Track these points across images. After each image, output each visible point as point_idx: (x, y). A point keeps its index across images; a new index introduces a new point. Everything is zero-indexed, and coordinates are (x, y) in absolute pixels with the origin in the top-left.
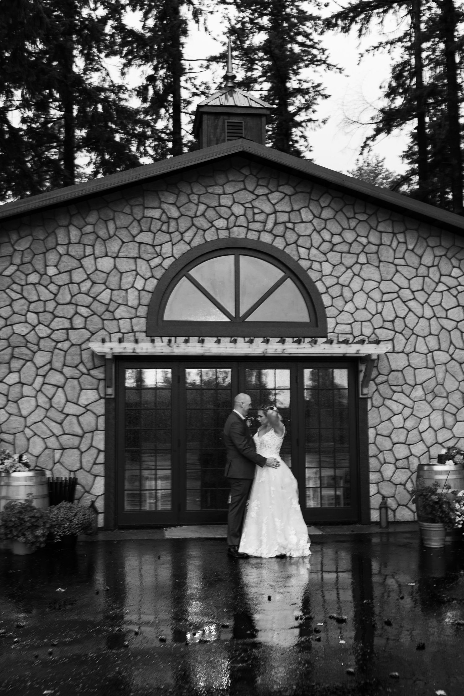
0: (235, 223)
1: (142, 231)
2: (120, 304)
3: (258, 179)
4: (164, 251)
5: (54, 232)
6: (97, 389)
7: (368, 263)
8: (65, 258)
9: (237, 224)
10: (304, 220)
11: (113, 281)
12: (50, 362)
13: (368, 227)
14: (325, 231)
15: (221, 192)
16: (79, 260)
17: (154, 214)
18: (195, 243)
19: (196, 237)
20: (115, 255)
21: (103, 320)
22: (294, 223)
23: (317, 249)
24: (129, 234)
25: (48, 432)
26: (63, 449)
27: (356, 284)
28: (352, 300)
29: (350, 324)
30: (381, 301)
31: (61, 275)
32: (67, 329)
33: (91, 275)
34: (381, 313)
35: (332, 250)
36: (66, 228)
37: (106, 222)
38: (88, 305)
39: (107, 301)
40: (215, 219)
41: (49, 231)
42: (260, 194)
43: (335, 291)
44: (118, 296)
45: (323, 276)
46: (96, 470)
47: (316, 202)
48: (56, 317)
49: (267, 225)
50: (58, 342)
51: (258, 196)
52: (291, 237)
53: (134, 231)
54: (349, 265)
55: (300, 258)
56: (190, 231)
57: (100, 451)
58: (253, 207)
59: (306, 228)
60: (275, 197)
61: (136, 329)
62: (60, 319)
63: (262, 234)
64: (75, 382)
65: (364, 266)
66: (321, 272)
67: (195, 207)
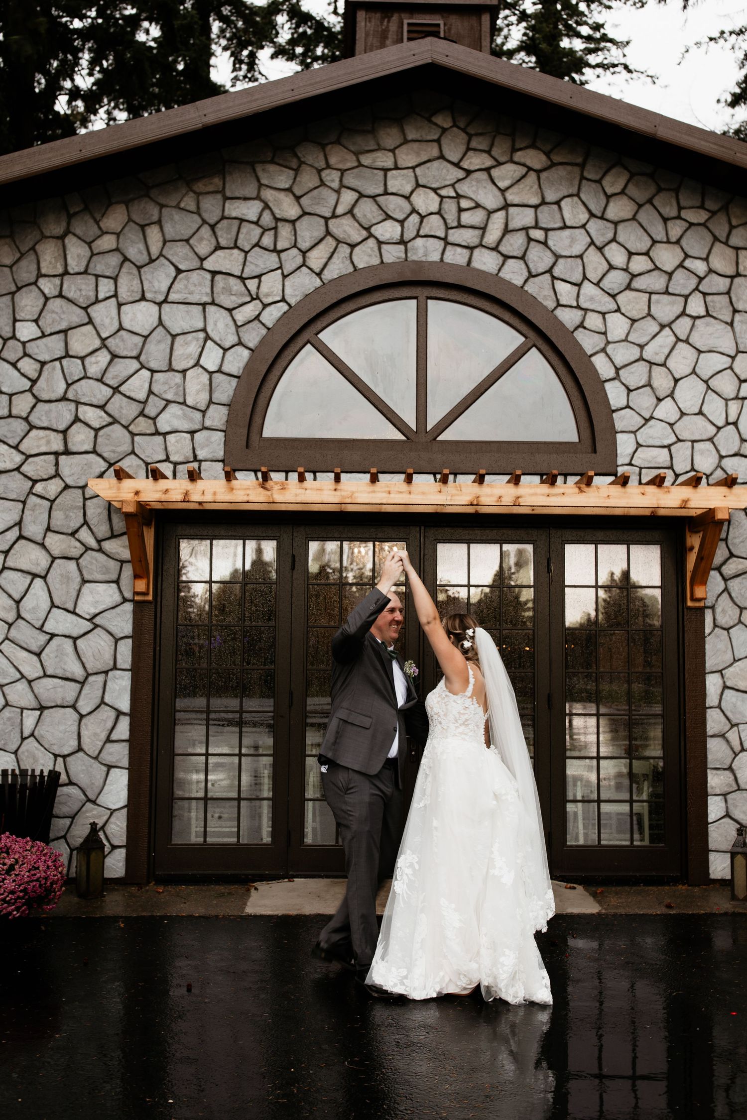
0: (418, 231)
1: (218, 247)
2: (169, 402)
3: (470, 137)
4: (264, 289)
5: (33, 249)
6: (117, 582)
7: (708, 314)
8: (56, 304)
9: (422, 233)
10: (568, 223)
11: (156, 354)
12: (19, 524)
13: (709, 239)
14: (614, 245)
15: (389, 163)
16: (85, 309)
17: (245, 211)
18: (331, 273)
19: (334, 259)
20: (161, 298)
21: (133, 435)
22: (546, 230)
23: (597, 284)
24: (191, 255)
25: (12, 670)
26: (42, 708)
27: (681, 361)
28: (671, 395)
29: (668, 447)
30: (737, 398)
31: (44, 340)
32: (57, 454)
33: (109, 340)
34: (735, 424)
35: (628, 287)
36: (60, 242)
37: (143, 227)
38: (102, 403)
39: (142, 396)
40: (375, 221)
41: (24, 249)
42: (472, 168)
43: (636, 375)
44: (166, 384)
45: (608, 343)
46: (111, 754)
47: (594, 185)
48: (32, 427)
49: (487, 234)
50: (35, 482)
51: (469, 172)
52: (539, 259)
53: (203, 248)
54: (665, 320)
55: (559, 305)
56: (321, 246)
57: (119, 713)
58: (458, 196)
59: (573, 240)
60: (506, 174)
61: (201, 455)
62: (42, 433)
63: (477, 252)
64: (72, 565)
65: (698, 322)
66: (605, 333)
67: (334, 196)
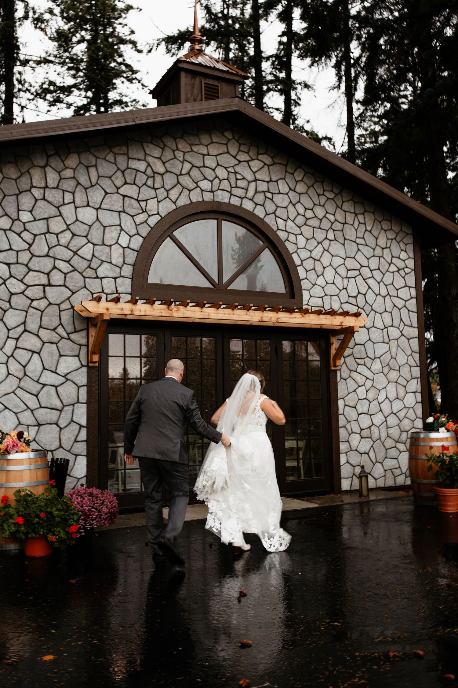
0: (219, 187)
1: (126, 183)
2: (103, 261)
3: (240, 145)
4: (149, 207)
5: (28, 171)
6: (78, 356)
7: (335, 240)
8: (41, 203)
9: (220, 188)
10: (281, 192)
11: (96, 235)
12: (24, 323)
13: (335, 206)
14: (299, 204)
15: (205, 152)
16: (58, 208)
17: (139, 166)
18: (180, 203)
19: (181, 196)
20: (97, 206)
21: (85, 278)
22: (273, 194)
23: (293, 221)
24: (112, 185)
25: (22, 404)
26: (39, 425)
27: (326, 259)
28: (322, 274)
29: (322, 297)
30: (346, 277)
31: (36, 222)
32: (44, 286)
33: (71, 226)
34: (346, 289)
35: (305, 224)
36: (43, 170)
37: (87, 168)
38: (68, 259)
39: (89, 257)
40: (200, 180)
41: (23, 171)
42: (241, 160)
43: (309, 264)
44: (101, 252)
45: (298, 248)
46: (77, 448)
47: (291, 175)
48: (30, 270)
49: (248, 192)
50: (32, 300)
51: (240, 162)
52: (270, 207)
53: (119, 183)
54: (320, 240)
55: (278, 229)
56: (175, 189)
57: (81, 426)
58: (236, 173)
59: (283, 200)
60: (256, 165)
61: (120, 290)
62: (35, 273)
63: (244, 200)
64: (54, 346)
65: (332, 242)
66: (296, 244)
67: (181, 164)
